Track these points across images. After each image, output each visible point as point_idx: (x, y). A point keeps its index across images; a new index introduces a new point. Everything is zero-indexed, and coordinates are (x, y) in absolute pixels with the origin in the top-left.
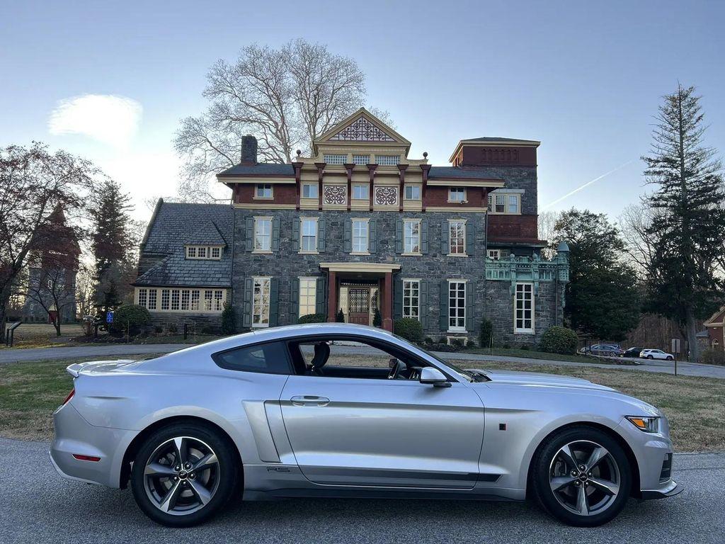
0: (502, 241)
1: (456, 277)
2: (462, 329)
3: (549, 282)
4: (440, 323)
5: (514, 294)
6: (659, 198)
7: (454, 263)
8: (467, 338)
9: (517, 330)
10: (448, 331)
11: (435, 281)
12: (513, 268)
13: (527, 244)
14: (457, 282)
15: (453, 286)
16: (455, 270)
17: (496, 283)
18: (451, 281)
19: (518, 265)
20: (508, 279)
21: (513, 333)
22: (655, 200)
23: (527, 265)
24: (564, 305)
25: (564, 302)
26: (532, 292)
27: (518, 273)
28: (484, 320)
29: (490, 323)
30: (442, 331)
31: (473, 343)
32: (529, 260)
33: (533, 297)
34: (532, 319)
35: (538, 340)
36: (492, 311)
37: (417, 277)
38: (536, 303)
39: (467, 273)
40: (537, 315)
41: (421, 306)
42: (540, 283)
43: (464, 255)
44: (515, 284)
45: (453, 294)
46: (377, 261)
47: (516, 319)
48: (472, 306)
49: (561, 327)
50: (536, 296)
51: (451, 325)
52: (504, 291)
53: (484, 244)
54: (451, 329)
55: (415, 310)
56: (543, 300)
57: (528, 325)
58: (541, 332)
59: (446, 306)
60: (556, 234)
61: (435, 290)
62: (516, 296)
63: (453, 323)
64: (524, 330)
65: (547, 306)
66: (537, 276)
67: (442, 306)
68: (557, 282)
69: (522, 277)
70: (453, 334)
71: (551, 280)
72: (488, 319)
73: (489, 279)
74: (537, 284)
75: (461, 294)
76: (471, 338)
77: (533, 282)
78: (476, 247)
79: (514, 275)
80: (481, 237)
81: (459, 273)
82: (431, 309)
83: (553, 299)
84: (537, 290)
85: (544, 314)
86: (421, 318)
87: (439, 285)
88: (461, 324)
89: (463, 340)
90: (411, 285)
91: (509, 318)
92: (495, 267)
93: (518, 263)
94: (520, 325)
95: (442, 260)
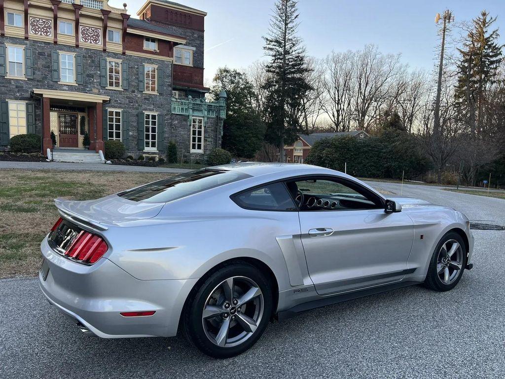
0: (180, 85)
1: (150, 110)
2: (154, 150)
3: (212, 118)
4: (138, 144)
5: (190, 125)
6: (271, 66)
7: (148, 98)
8: (158, 156)
9: (192, 151)
10: (144, 151)
11: (135, 112)
12: (191, 106)
13: (197, 89)
14: (151, 113)
15: (148, 116)
16: (149, 104)
17: (178, 116)
18: (146, 113)
19: (194, 104)
20: (188, 114)
21: (189, 153)
22: (269, 67)
23: (200, 105)
24: (222, 134)
25: (222, 132)
26: (202, 124)
27: (194, 110)
28: (171, 143)
29: (175, 145)
30: (139, 150)
31: (163, 160)
32: (201, 101)
33: (203, 128)
34: (202, 143)
35: (206, 158)
36: (176, 136)
37: (120, 107)
38: (205, 132)
39: (159, 107)
40: (205, 140)
41: (123, 131)
42: (208, 118)
43: (156, 93)
44: (191, 118)
45: (148, 123)
46: (84, 91)
47: (191, 143)
48: (162, 133)
49: (220, 149)
50: (205, 127)
51: (146, 146)
52: (184, 123)
53: (170, 86)
54: (146, 149)
55: (118, 135)
56: (209, 130)
57: (199, 147)
58: (208, 152)
59: (142, 131)
60: (215, 84)
61: (134, 119)
62: (192, 127)
63: (147, 144)
64: (196, 151)
65: (212, 134)
66: (206, 113)
67: (139, 131)
68: (218, 118)
69: (196, 113)
70: (148, 153)
71: (214, 116)
72: (173, 142)
73: (173, 113)
74: (206, 119)
75: (154, 123)
76: (160, 156)
77: (204, 117)
78: (165, 88)
79: (191, 111)
80: (169, 80)
81: (152, 107)
82: (131, 133)
83: (215, 130)
84: (206, 123)
85: (210, 140)
86: (123, 140)
87: (137, 115)
88: (153, 145)
89: (155, 157)
90: (114, 114)
91: (187, 142)
92: (178, 105)
93: (194, 103)
94: (194, 147)
95: (139, 96)
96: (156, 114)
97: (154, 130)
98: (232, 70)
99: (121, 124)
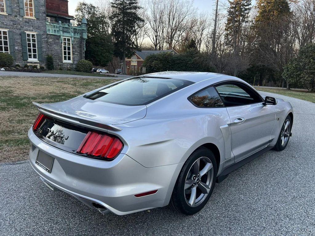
0: (51, 13)
1: (30, 31)
2: (36, 60)
3: (78, 38)
4: (23, 56)
5: (62, 43)
6: (114, 3)
7: (28, 21)
8: (39, 65)
9: (64, 61)
10: (28, 61)
11: (18, 32)
12: (61, 28)
13: (64, 16)
14: (31, 33)
15: (28, 35)
16: (29, 26)
17: (52, 36)
18: (27, 33)
19: (64, 27)
20: (59, 35)
21: (62, 63)
22: (113, 4)
23: (68, 28)
24: (85, 50)
25: (85, 48)
26: (71, 42)
27: (64, 32)
28: (48, 55)
29: (51, 57)
30: (24, 60)
31: (43, 68)
32: (69, 26)
33: (71, 45)
34: (71, 56)
35: (74, 66)
36: (52, 51)
37: (6, 28)
38: (73, 48)
39: (37, 29)
40: (73, 54)
41: (10, 46)
42: (75, 38)
43: (33, 18)
44: (62, 38)
45: (29, 40)
47: (63, 55)
48: (40, 48)
49: (84, 60)
50: (73, 44)
51: (29, 58)
52: (57, 41)
53: (45, 13)
54: (30, 60)
55: (6, 49)
56: (76, 46)
57: (69, 59)
58: (76, 62)
59: (25, 46)
60: (77, 13)
61: (18, 37)
62: (63, 44)
63: (30, 56)
64: (67, 61)
65: (78, 49)
66: (73, 34)
67: (23, 46)
68: (82, 38)
69: (66, 34)
70: (31, 63)
71: (79, 37)
72: (50, 55)
73: (48, 33)
74: (73, 38)
75: (34, 41)
76: (41, 65)
77: (71, 37)
78: (41, 15)
79: (61, 32)
80: (43, 9)
81: (32, 28)
82: (16, 48)
83: (80, 47)
84: (73, 41)
85: (77, 53)
86: (11, 53)
87: (20, 34)
88: (35, 57)
89: (37, 66)
90: (2, 33)
91: (60, 55)
92: (51, 28)
93: (63, 26)
94: (65, 59)
95: (21, 19)
96: (35, 34)
97: (34, 46)
98: (89, 4)
99: (8, 40)
